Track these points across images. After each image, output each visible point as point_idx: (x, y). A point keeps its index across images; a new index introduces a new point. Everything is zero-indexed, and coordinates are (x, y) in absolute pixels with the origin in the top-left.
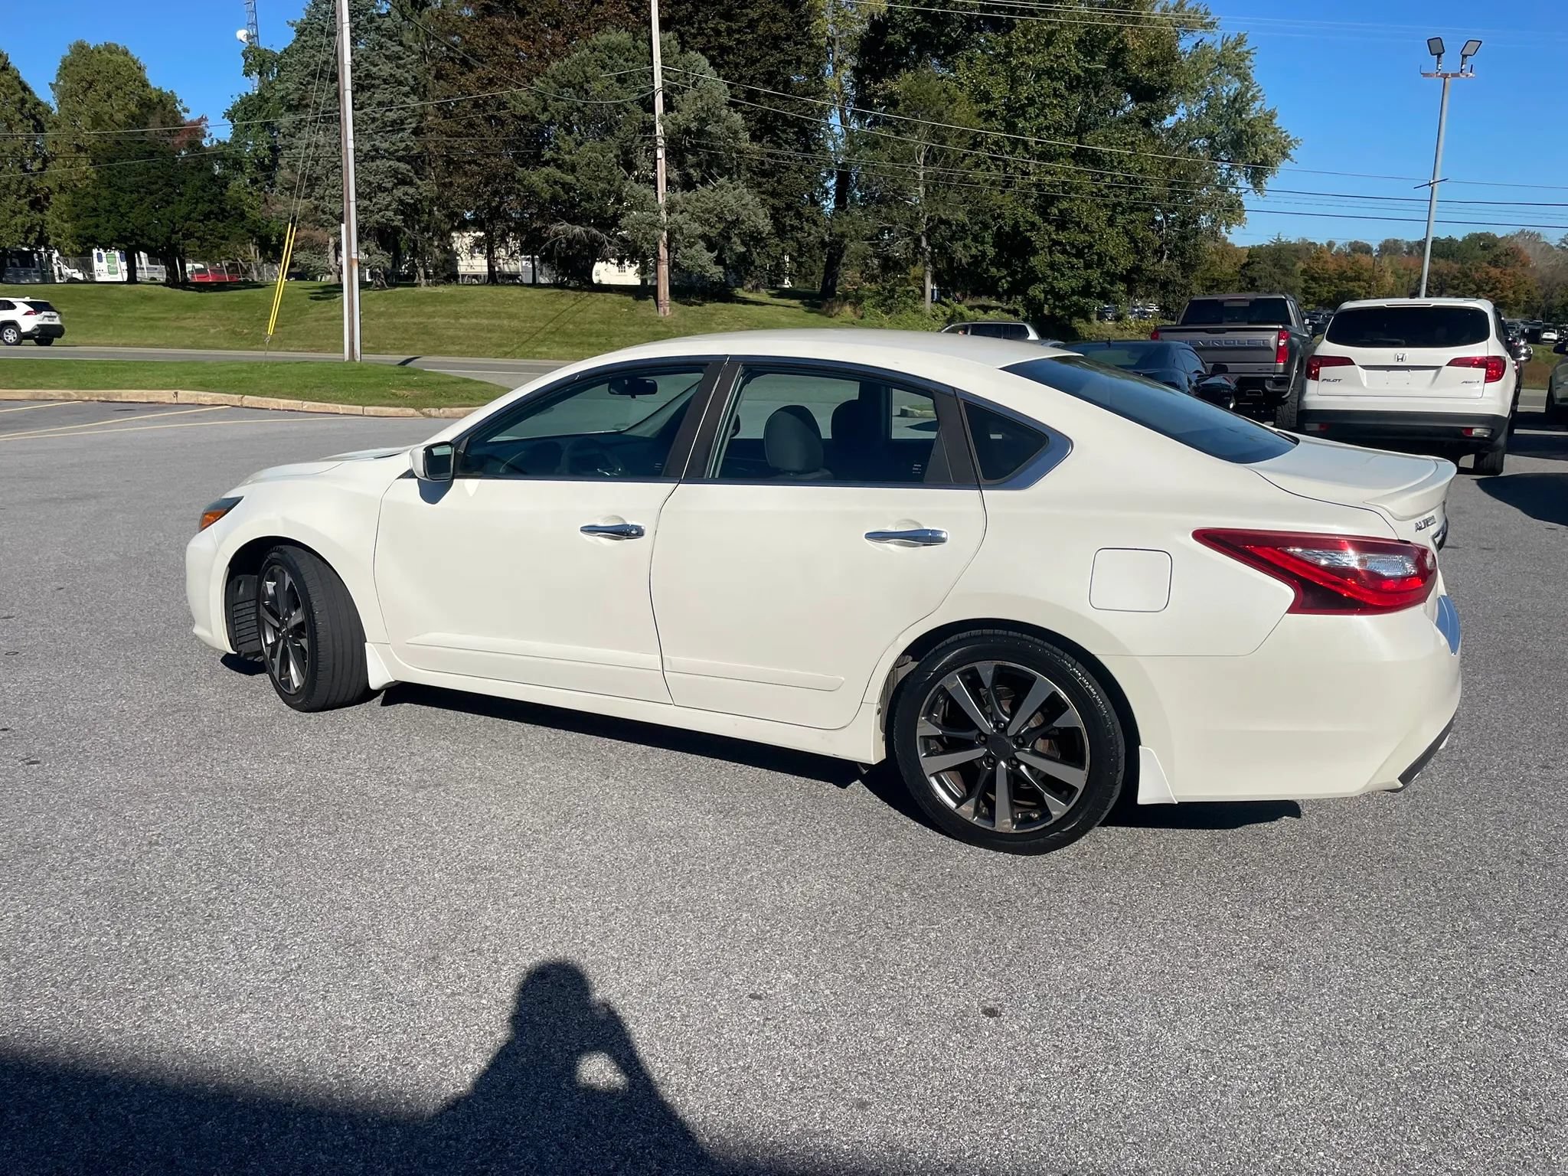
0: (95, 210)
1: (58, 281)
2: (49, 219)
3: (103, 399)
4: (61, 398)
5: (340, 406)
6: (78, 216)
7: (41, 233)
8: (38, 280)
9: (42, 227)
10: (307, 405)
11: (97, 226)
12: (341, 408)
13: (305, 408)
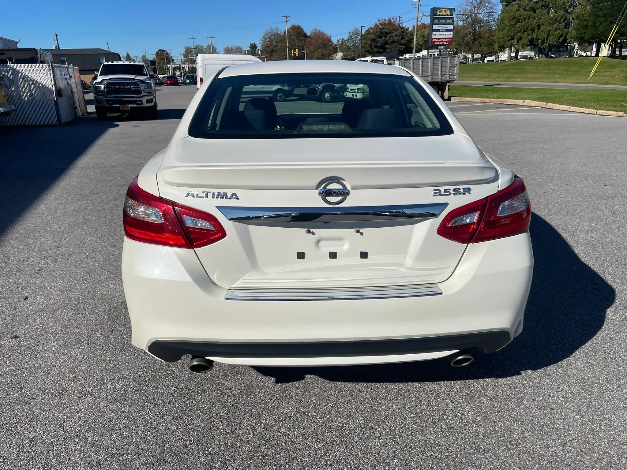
0: (586, 26)
1: (575, 56)
2: (570, 31)
3: (501, 103)
4: (489, 102)
5: (586, 109)
6: (579, 29)
7: (565, 37)
8: (567, 57)
9: (566, 35)
10: (573, 108)
11: (585, 33)
12: (586, 110)
13: (570, 110)
